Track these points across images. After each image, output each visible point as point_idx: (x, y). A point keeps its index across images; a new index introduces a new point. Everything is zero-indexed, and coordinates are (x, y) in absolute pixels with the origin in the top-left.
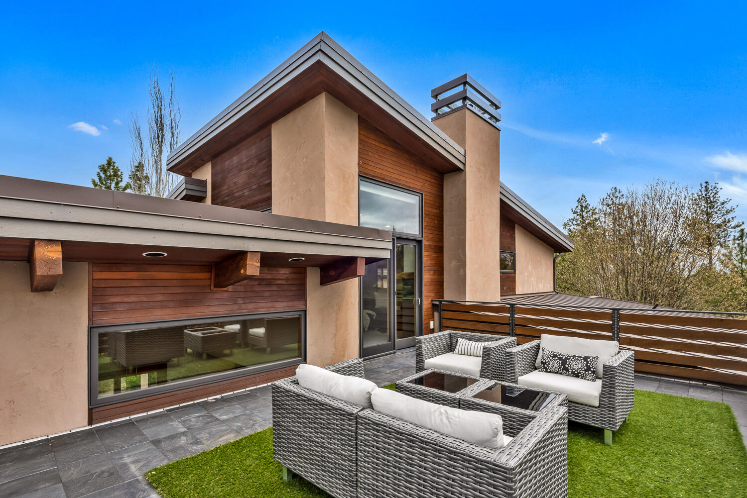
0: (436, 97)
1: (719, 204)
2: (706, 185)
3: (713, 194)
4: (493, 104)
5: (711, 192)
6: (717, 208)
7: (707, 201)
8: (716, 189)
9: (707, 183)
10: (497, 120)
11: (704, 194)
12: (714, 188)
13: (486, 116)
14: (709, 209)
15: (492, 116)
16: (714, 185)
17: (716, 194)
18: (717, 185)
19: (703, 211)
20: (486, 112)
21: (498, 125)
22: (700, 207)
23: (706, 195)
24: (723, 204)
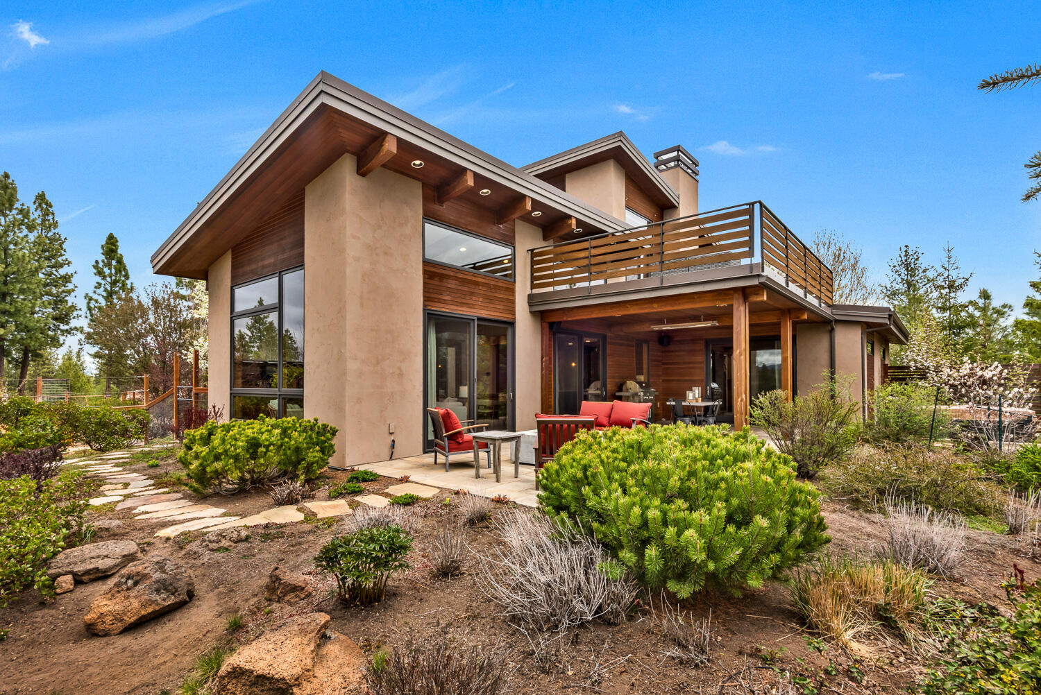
0: (657, 158)
1: (921, 271)
2: (906, 249)
3: (913, 260)
4: (693, 163)
5: (911, 257)
6: (918, 275)
7: (908, 268)
8: (917, 254)
9: (906, 246)
10: (697, 174)
11: (904, 258)
12: (915, 253)
13: (689, 171)
14: (909, 277)
15: (693, 172)
16: (915, 249)
17: (917, 259)
18: (918, 250)
19: (903, 280)
20: (689, 168)
21: (697, 177)
22: (900, 275)
23: (906, 261)
24: (924, 271)
